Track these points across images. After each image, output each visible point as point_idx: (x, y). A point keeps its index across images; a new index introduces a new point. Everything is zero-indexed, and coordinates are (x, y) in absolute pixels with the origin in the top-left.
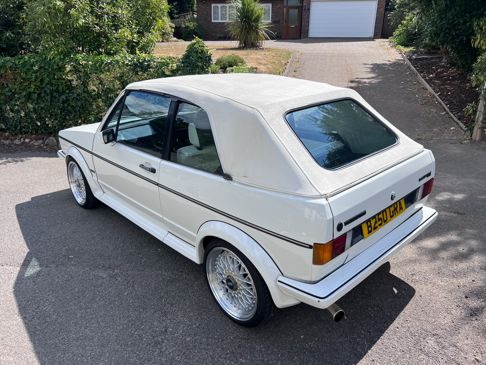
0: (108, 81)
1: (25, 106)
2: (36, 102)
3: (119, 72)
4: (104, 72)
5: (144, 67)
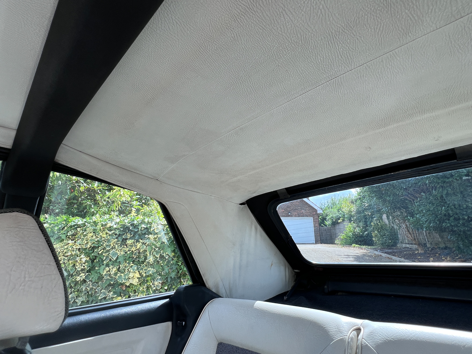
0: (67, 256)
3: (91, 240)
4: (63, 240)
5: (140, 232)
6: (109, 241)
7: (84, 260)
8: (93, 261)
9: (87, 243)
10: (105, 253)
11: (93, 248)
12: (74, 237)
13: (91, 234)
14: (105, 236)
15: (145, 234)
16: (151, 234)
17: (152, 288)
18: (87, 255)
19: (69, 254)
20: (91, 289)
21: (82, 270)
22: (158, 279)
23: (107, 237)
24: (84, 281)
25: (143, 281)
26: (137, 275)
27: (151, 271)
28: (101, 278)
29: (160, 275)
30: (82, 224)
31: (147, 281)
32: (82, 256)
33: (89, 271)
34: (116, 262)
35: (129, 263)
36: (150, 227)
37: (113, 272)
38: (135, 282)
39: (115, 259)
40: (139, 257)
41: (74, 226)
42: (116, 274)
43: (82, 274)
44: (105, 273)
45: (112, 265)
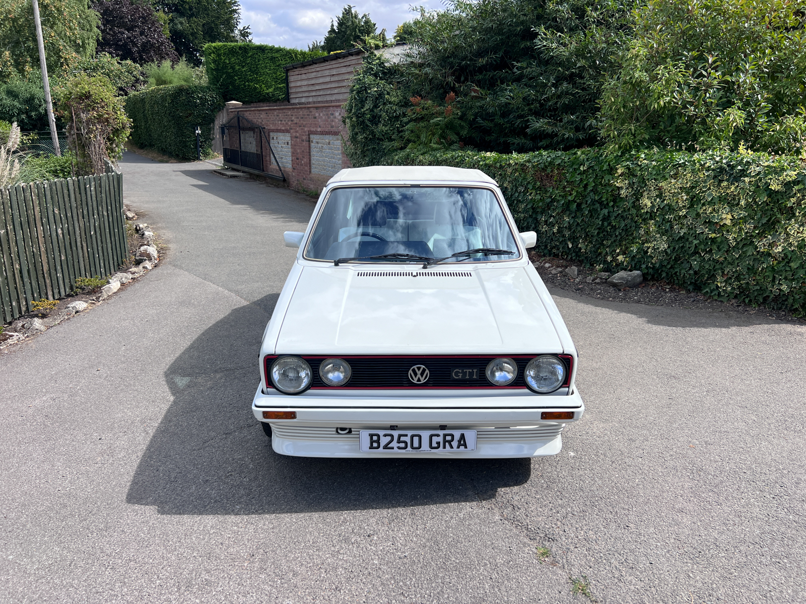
0: (671, 193)
1: (561, 219)
2: (573, 215)
3: (690, 180)
4: (667, 179)
5: (734, 174)
6: (705, 182)
7: (685, 198)
8: (692, 200)
9: (687, 183)
10: (702, 193)
11: (692, 187)
12: (675, 176)
13: (690, 175)
14: (702, 176)
15: (741, 176)
16: (747, 177)
17: (744, 230)
18: (688, 194)
19: (673, 191)
20: (692, 224)
21: (684, 206)
22: (750, 222)
23: (704, 177)
24: (685, 216)
25: (735, 222)
26: (729, 217)
27: (743, 214)
28: (698, 215)
29: (753, 219)
30: (683, 163)
31: (740, 223)
32: (683, 194)
33: (688, 208)
34: (711, 203)
35: (723, 205)
36: (747, 169)
37: (709, 211)
38: (728, 222)
39: (710, 199)
40: (734, 199)
41: (676, 165)
42: (711, 213)
43: (684, 210)
44: (702, 211)
45: (708, 204)
